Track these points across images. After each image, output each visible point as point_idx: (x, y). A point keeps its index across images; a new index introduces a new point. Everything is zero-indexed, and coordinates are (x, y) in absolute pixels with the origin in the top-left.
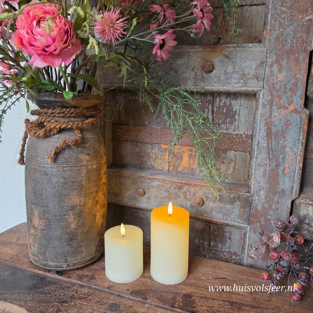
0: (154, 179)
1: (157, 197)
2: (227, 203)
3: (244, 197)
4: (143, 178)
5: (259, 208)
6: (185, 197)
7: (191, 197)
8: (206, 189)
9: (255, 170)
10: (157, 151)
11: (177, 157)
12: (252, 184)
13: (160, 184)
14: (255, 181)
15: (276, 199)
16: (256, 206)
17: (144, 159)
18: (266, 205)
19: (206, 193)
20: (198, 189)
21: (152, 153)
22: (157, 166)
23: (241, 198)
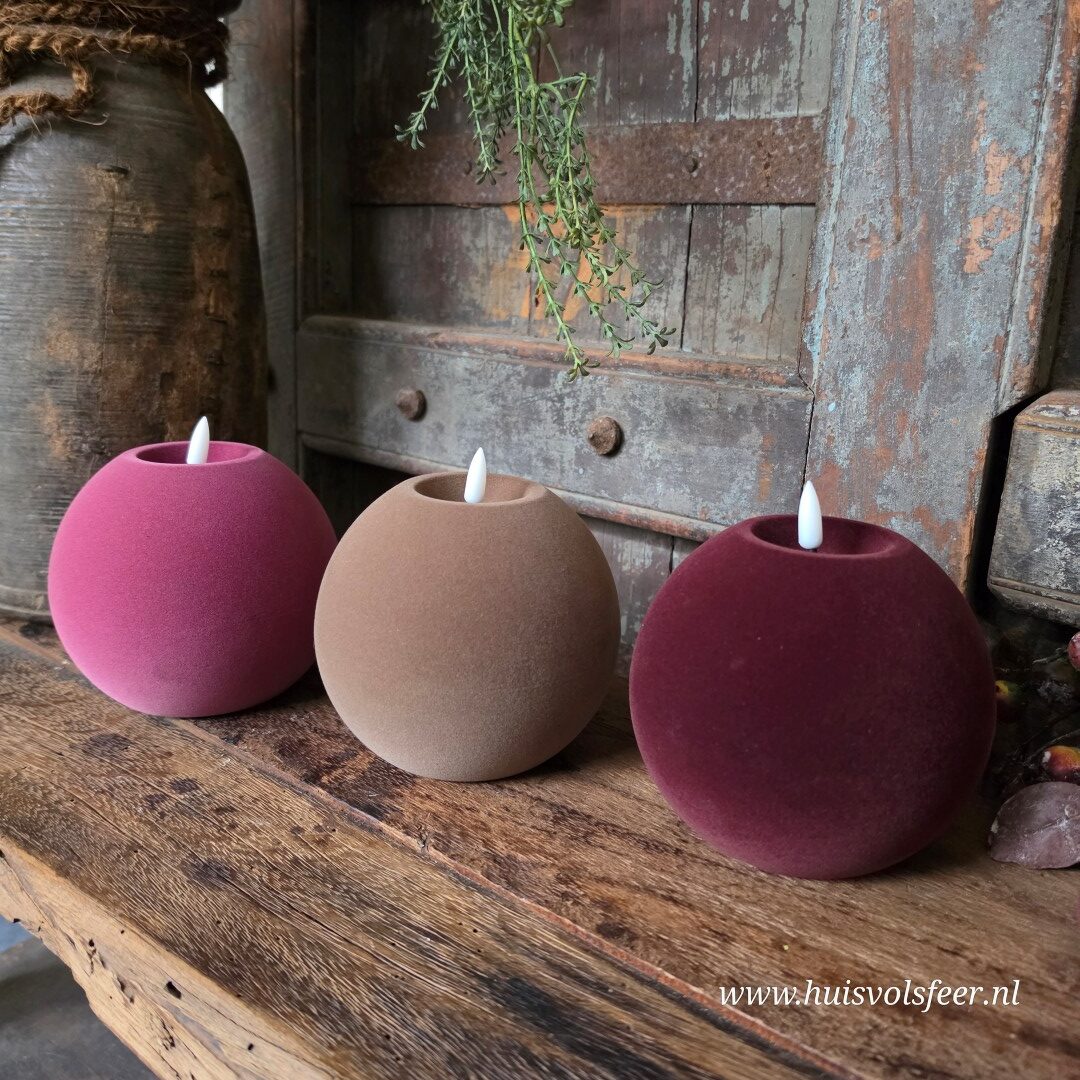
0: (455, 345)
1: (464, 424)
3: (778, 406)
4: (422, 344)
5: (842, 455)
6: (560, 420)
8: (632, 378)
9: (832, 264)
10: (491, 241)
12: (817, 338)
13: (475, 365)
15: (918, 409)
16: (827, 447)
18: (871, 440)
20: (606, 378)
21: (474, 252)
22: (490, 304)
23: (768, 412)
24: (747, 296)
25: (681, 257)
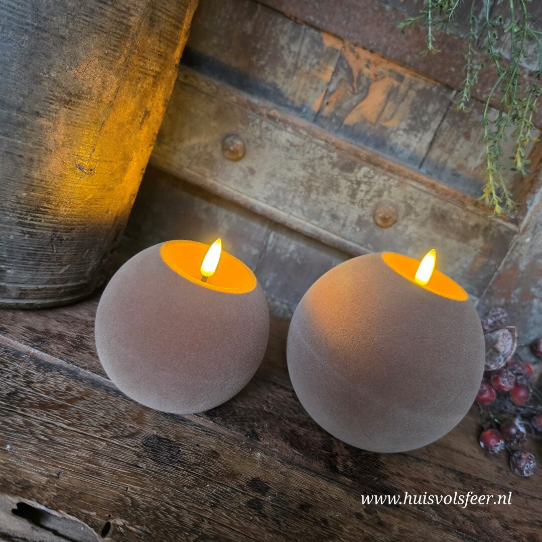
0: (285, 122)
1: (274, 176)
2: (453, 235)
4: (253, 110)
5: (523, 265)
6: (353, 195)
7: (368, 197)
8: (414, 187)
10: (304, 51)
11: (355, 85)
13: (297, 140)
16: (517, 258)
17: (258, 60)
19: (412, 198)
20: (396, 182)
21: (287, 52)
22: (289, 92)
23: (492, 232)
24: (470, 154)
25: (439, 118)
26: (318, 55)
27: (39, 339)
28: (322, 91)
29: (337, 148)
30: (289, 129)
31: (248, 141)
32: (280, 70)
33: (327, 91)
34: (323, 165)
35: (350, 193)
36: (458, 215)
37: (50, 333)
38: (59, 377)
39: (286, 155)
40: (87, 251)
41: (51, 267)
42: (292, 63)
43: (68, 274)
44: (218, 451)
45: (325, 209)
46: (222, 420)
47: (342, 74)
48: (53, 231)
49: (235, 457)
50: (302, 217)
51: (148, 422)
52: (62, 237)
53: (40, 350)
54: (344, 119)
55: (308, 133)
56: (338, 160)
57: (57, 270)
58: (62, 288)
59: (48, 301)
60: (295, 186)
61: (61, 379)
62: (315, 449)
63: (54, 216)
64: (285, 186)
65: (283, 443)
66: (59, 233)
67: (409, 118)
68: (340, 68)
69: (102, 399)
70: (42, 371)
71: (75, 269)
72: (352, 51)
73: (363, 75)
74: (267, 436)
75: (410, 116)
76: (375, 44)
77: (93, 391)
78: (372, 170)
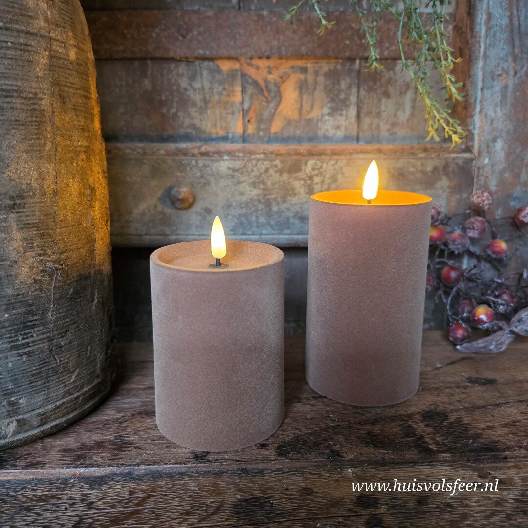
2: (418, 187)
3: (457, 164)
4: (185, 154)
5: (493, 185)
9: (482, 89)
10: (207, 84)
11: (266, 94)
12: (476, 126)
13: (238, 164)
14: (483, 117)
17: (168, 110)
18: (506, 175)
20: (344, 162)
21: (192, 91)
22: (209, 126)
23: (451, 169)
24: (397, 110)
25: (354, 90)
26: (220, 83)
27: (79, 457)
28: (239, 112)
29: (277, 155)
30: (226, 158)
31: (192, 185)
32: (192, 111)
33: (243, 110)
34: (271, 176)
35: (307, 191)
36: (414, 166)
37: (87, 446)
38: (116, 486)
39: (233, 182)
40: (89, 348)
41: (61, 379)
42: (201, 100)
43: (80, 379)
44: (309, 487)
45: (291, 214)
46: (297, 454)
47: (250, 90)
48: (48, 341)
49: (328, 485)
50: (273, 232)
51: (226, 490)
52: (60, 344)
53: (85, 467)
54: (270, 129)
55: (244, 153)
56: (282, 165)
57: (68, 379)
58: (80, 395)
59: (71, 415)
60: (254, 206)
61: (119, 487)
62: (399, 440)
63: (43, 325)
64: (244, 210)
65: (366, 448)
66: (55, 340)
67: (328, 102)
68: (246, 85)
69: (170, 488)
70: (97, 487)
71: (84, 371)
72: (251, 65)
73: (270, 82)
74: (348, 449)
75: (328, 100)
76: (268, 50)
77: (156, 484)
78: (317, 160)
